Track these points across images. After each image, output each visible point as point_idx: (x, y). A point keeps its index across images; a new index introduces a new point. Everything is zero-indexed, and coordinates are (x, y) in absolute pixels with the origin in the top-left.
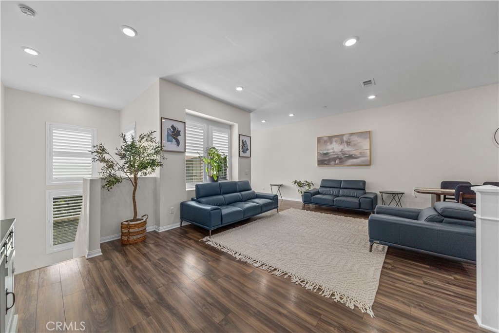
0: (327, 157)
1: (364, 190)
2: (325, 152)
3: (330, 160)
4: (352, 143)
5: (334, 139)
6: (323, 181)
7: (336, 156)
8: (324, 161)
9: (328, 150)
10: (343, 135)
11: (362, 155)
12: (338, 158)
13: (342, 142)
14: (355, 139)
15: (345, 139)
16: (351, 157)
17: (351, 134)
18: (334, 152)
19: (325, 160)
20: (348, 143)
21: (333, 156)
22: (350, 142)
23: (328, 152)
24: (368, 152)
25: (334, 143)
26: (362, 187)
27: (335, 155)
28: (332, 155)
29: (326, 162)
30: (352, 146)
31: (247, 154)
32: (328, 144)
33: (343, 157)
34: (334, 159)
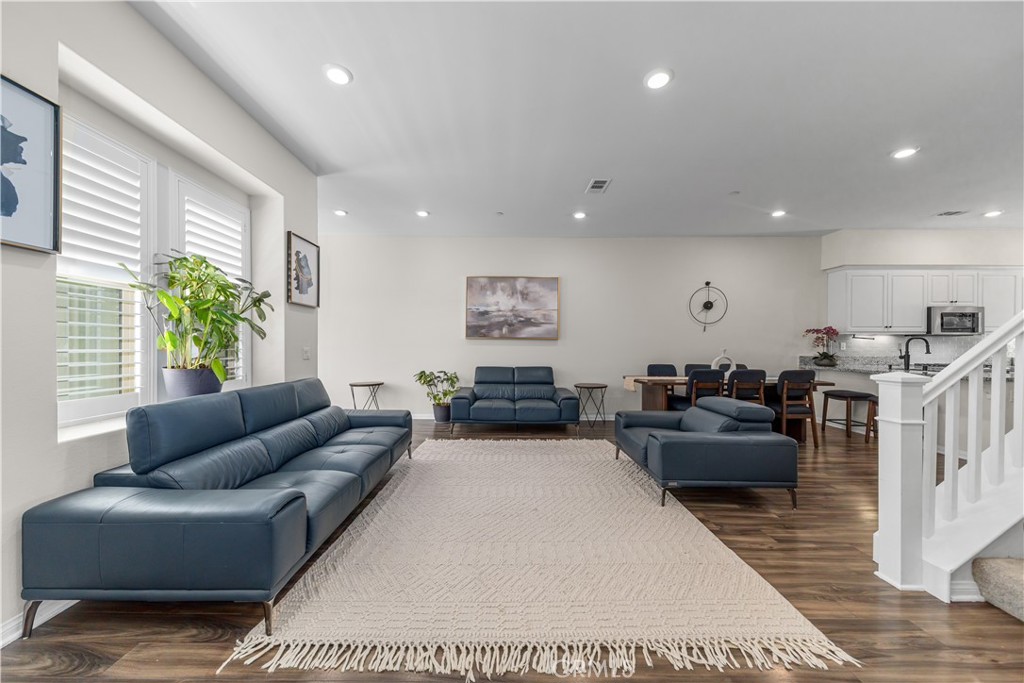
0: (486, 319)
1: (552, 384)
2: (482, 309)
3: (491, 327)
4: (531, 296)
5: (500, 285)
6: (479, 369)
7: (502, 319)
8: (480, 328)
9: (488, 306)
10: (515, 278)
11: (547, 320)
12: (506, 323)
13: (513, 293)
14: (535, 288)
15: (519, 285)
16: (528, 322)
17: (530, 279)
18: (500, 311)
19: (483, 327)
20: (525, 296)
21: (497, 320)
22: (527, 294)
23: (488, 309)
24: (555, 314)
25: (499, 293)
26: (549, 380)
27: (501, 316)
28: (496, 316)
29: (483, 331)
30: (530, 301)
31: (308, 298)
32: (488, 293)
33: (515, 321)
34: (500, 325)
